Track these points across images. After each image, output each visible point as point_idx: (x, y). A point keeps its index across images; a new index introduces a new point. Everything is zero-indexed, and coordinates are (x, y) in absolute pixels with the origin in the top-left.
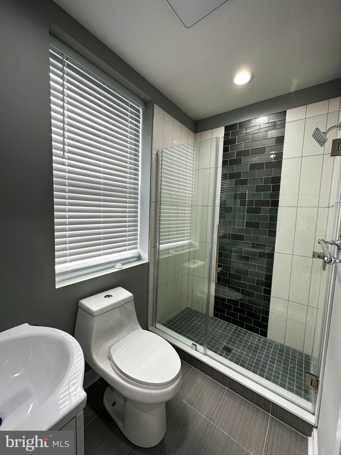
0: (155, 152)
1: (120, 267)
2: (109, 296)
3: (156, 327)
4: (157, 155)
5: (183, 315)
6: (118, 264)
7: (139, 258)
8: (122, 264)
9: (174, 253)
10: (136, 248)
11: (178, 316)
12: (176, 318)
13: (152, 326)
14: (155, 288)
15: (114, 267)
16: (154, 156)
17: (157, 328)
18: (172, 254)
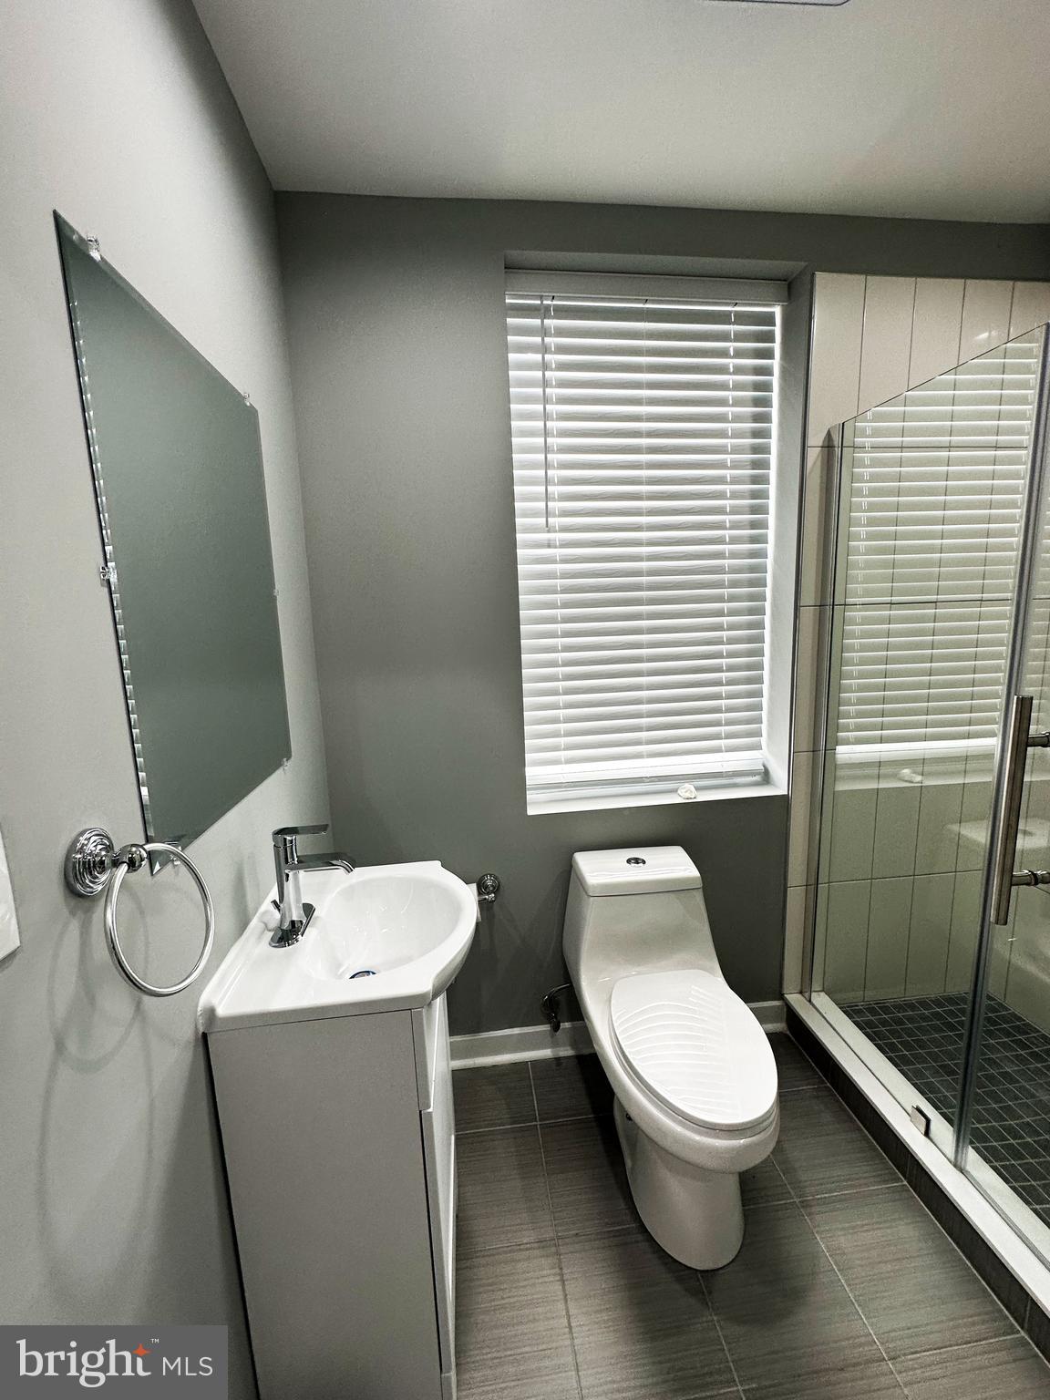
0: (816, 439)
1: (688, 795)
2: (637, 861)
3: (810, 1001)
4: (828, 446)
5: (951, 1013)
6: (686, 785)
7: (766, 777)
8: (697, 789)
9: (919, 778)
10: (758, 747)
11: (923, 1004)
12: (912, 1006)
13: (801, 993)
14: (812, 881)
15: (675, 791)
16: (814, 455)
17: (813, 1006)
18: (906, 781)
